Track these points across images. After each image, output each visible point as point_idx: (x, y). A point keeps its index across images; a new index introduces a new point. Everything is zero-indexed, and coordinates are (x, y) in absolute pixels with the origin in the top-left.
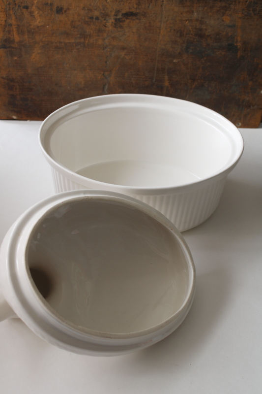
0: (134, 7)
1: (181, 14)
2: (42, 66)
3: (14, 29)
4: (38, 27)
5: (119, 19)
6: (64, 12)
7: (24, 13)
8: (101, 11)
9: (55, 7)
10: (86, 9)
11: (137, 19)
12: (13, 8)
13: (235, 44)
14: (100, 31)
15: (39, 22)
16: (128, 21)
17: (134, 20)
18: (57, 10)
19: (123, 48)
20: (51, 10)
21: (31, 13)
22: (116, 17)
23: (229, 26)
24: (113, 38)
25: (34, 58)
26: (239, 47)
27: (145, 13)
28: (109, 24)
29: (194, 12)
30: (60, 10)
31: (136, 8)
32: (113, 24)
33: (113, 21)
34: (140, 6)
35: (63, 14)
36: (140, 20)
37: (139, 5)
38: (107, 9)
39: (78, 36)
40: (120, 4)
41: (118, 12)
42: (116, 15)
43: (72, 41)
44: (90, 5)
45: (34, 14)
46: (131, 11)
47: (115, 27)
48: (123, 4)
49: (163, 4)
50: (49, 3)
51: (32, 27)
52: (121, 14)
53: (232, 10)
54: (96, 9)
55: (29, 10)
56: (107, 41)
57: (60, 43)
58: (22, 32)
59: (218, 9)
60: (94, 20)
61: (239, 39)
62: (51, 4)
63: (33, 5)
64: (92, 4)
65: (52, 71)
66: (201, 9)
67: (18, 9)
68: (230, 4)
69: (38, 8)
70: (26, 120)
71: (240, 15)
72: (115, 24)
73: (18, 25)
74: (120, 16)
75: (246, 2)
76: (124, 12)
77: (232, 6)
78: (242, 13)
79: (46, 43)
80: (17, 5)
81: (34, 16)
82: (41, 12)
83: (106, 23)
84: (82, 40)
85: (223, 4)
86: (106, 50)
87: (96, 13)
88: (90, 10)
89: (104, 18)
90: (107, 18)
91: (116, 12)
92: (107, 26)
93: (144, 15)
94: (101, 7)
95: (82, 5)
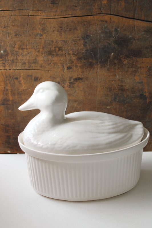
0: (80, 75)
1: (109, 77)
2: (26, 115)
3: (10, 93)
4: (24, 90)
5: (72, 82)
6: (39, 80)
7: (16, 82)
8: (61, 78)
9: (34, 77)
10: (52, 77)
11: (83, 81)
12: (9, 79)
13: (145, 94)
15: (24, 87)
16: (77, 83)
17: (81, 82)
18: (34, 79)
19: (76, 101)
20: (31, 79)
21: (19, 82)
23: (139, 83)
24: (69, 94)
26: (147, 96)
27: (87, 78)
28: (66, 86)
29: (117, 75)
30: (36, 79)
31: (82, 75)
32: (68, 86)
33: (68, 84)
34: (84, 74)
35: (38, 81)
36: (84, 82)
37: (83, 73)
38: (64, 76)
40: (72, 73)
41: (71, 78)
42: (70, 80)
44: (54, 75)
45: (21, 82)
46: (79, 77)
47: (70, 88)
48: (74, 73)
49: (97, 71)
50: (30, 75)
51: (20, 90)
52: (73, 79)
53: (139, 73)
54: (58, 77)
55: (18, 80)
58: (14, 94)
59: (131, 72)
61: (146, 91)
62: (31, 76)
63: (20, 77)
64: (55, 74)
66: (120, 73)
67: (12, 80)
68: (137, 69)
69: (24, 79)
70: (16, 153)
71: (145, 75)
72: (70, 86)
73: (12, 90)
74: (72, 80)
75: (147, 67)
76: (74, 78)
77: (139, 70)
78: (146, 74)
80: (11, 77)
81: (21, 84)
82: (25, 81)
83: (64, 85)
85: (134, 69)
87: (58, 80)
88: (54, 78)
89: (63, 82)
90: (65, 82)
91: (70, 78)
92: (64, 87)
93: (87, 79)
94: (60, 75)
95: (49, 75)
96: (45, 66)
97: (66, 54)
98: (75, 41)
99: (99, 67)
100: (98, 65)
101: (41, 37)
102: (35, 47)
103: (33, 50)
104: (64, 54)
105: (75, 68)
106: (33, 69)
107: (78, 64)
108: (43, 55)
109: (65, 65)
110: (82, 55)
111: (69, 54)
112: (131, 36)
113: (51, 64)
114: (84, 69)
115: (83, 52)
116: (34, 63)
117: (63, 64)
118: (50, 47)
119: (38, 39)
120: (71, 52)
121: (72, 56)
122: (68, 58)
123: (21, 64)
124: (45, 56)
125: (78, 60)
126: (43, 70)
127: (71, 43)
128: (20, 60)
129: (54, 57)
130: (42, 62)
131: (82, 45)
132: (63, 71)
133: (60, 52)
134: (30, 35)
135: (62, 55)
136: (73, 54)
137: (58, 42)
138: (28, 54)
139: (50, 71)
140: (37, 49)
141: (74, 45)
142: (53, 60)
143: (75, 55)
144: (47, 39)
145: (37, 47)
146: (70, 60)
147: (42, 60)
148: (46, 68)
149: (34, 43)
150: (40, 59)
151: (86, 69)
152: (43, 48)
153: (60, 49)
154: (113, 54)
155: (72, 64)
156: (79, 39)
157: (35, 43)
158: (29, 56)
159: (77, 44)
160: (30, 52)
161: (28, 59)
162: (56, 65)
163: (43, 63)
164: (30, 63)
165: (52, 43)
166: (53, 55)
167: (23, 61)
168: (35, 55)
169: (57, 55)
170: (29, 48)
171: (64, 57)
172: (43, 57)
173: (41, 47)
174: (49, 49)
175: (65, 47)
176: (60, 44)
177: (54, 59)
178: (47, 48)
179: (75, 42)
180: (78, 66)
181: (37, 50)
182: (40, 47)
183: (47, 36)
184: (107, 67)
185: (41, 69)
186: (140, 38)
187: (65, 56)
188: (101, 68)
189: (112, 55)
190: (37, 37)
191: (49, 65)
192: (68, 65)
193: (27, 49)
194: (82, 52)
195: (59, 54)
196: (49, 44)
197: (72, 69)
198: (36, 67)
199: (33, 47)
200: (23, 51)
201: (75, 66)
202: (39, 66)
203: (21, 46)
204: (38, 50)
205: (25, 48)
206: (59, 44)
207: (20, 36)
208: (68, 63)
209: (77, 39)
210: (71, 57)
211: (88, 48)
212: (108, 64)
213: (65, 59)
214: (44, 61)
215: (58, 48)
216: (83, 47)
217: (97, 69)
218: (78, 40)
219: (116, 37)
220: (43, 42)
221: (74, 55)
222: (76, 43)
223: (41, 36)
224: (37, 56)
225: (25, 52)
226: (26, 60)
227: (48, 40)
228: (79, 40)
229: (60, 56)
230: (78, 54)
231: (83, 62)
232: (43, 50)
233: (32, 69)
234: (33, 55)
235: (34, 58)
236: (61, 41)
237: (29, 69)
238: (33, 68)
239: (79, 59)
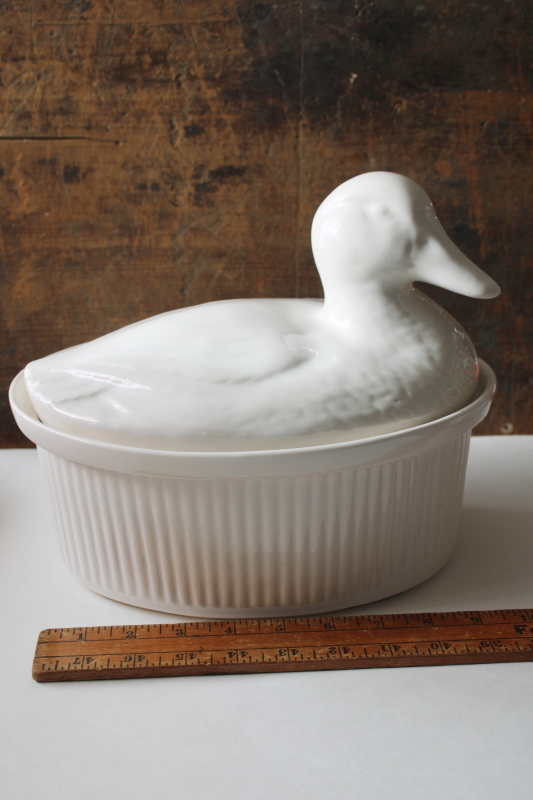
0: (234, 155)
1: (342, 162)
2: (37, 309)
4: (26, 216)
5: (204, 184)
6: (80, 176)
8: (164, 169)
9: (62, 167)
10: (130, 166)
11: (244, 181)
13: (472, 227)
14: (163, 217)
15: (28, 205)
16: (223, 188)
17: (237, 184)
18: (65, 173)
19: (219, 254)
20: (54, 174)
21: (10, 185)
22: (197, 181)
23: (452, 185)
24: (195, 230)
25: (20, 292)
26: (480, 232)
27: (261, 167)
28: (182, 199)
29: (370, 155)
30: (72, 174)
31: (240, 157)
32: (192, 198)
33: (192, 190)
34: (248, 152)
35: (78, 181)
36: (250, 183)
37: (245, 150)
38: (176, 162)
39: (116, 231)
40: (204, 150)
41: (199, 168)
42: (197, 176)
43: (104, 244)
44: (138, 156)
45: (16, 187)
46: (229, 163)
47: (197, 204)
48: (211, 150)
49: (298, 143)
50: (48, 158)
51: (12, 217)
52: (207, 173)
53: (453, 146)
54: (152, 166)
55: (4, 178)
56: (180, 238)
57: (77, 250)
59: (423, 144)
60: (149, 191)
61: (479, 213)
62: (53, 162)
63: (12, 165)
64: (143, 154)
65: (62, 322)
66: (383, 148)
68: (446, 133)
69: (25, 172)
71: (472, 157)
72: (196, 197)
74: (205, 178)
75: (482, 124)
76: (213, 167)
77: (452, 136)
78: (477, 151)
79: (45, 253)
81: (15, 192)
82: (31, 182)
83: (174, 196)
84: (125, 241)
85: (432, 134)
86: (179, 261)
87: (152, 175)
88: (138, 168)
89: (170, 186)
90: (178, 185)
91: (196, 169)
92: (177, 203)
93: (260, 170)
94: (161, 159)
95: (120, 159)
96: (104, 124)
97: (181, 79)
98: (212, 27)
99: (304, 126)
100: (300, 118)
101: (85, 14)
102: (65, 53)
103: (58, 64)
104: (173, 77)
105: (213, 132)
106: (59, 135)
107: (225, 117)
108: (95, 84)
109: (178, 120)
110: (240, 82)
111: (192, 78)
112: (421, 8)
113: (127, 115)
114: (249, 135)
115: (246, 68)
116: (63, 112)
117: (171, 115)
118: (121, 50)
119: (73, 22)
120: (200, 71)
121: (203, 83)
122: (189, 93)
123: (12, 117)
124: (102, 86)
125: (226, 102)
126: (96, 140)
127: (200, 34)
128: (10, 101)
129: (136, 91)
130: (93, 109)
131: (241, 45)
132: (172, 142)
133: (158, 71)
134: (44, 7)
135: (165, 82)
136: (208, 78)
137: (149, 31)
138: (39, 77)
139: (121, 144)
140: (71, 59)
141: (211, 41)
142: (134, 103)
143: (213, 79)
144: (110, 22)
145: (70, 51)
146: (197, 100)
147: (90, 102)
148: (107, 130)
149: (59, 37)
150: (85, 99)
151: (255, 134)
152: (95, 55)
153: (160, 58)
154: (355, 76)
155: (205, 116)
156: (227, 19)
157: (63, 38)
158: (44, 88)
159: (222, 41)
160: (46, 72)
161: (38, 96)
162: (143, 120)
163: (94, 111)
164: (48, 114)
165: (127, 37)
166: (133, 81)
167: (19, 108)
168: (65, 82)
169: (147, 82)
170: (43, 57)
171: (175, 90)
172: (96, 92)
173: (88, 52)
174: (118, 59)
175: (175, 53)
176: (157, 40)
177: (134, 97)
178: (111, 55)
179: (212, 30)
180: (226, 125)
181: (73, 64)
182: (81, 53)
183: (107, 9)
184: (334, 126)
185: (87, 135)
186: (456, 14)
187: (179, 85)
188: (312, 129)
189: (352, 80)
190: (71, 15)
191: (117, 120)
192: (190, 118)
193: (33, 59)
194: (239, 70)
195: (154, 77)
196: (118, 41)
197: (204, 136)
198: (69, 127)
199: (54, 50)
200: (20, 68)
201: (213, 123)
202: (80, 124)
203: (10, 49)
204: (76, 62)
205: (27, 54)
206: (152, 40)
207: (7, 9)
208: (190, 113)
209: (221, 18)
210: (199, 89)
211: (264, 54)
212: (338, 114)
213: (176, 97)
214: (99, 104)
215: (151, 57)
216: (245, 51)
217: (298, 133)
218: (225, 25)
219: (368, 12)
220: (93, 32)
221: (210, 83)
222: (217, 34)
223: (84, 10)
224: (73, 86)
225: (26, 71)
226: (30, 101)
227: (112, 25)
228: (230, 22)
229: (158, 85)
230: (224, 76)
231: (244, 106)
232: (95, 62)
233: (54, 135)
234: (56, 83)
235: (61, 96)
236: (161, 29)
237: (42, 135)
238: (59, 131)
239: (230, 96)
